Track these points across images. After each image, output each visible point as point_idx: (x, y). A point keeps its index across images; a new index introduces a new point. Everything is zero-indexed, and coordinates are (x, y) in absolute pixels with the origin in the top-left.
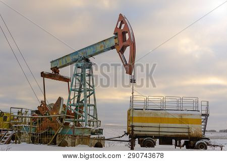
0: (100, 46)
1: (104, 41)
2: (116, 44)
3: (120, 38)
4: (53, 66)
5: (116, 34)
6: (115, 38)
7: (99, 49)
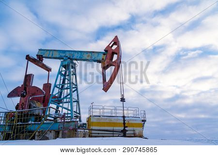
0: (87, 55)
1: (93, 52)
2: (103, 59)
3: (109, 56)
4: (40, 54)
5: (106, 51)
6: (104, 54)
7: (85, 56)
